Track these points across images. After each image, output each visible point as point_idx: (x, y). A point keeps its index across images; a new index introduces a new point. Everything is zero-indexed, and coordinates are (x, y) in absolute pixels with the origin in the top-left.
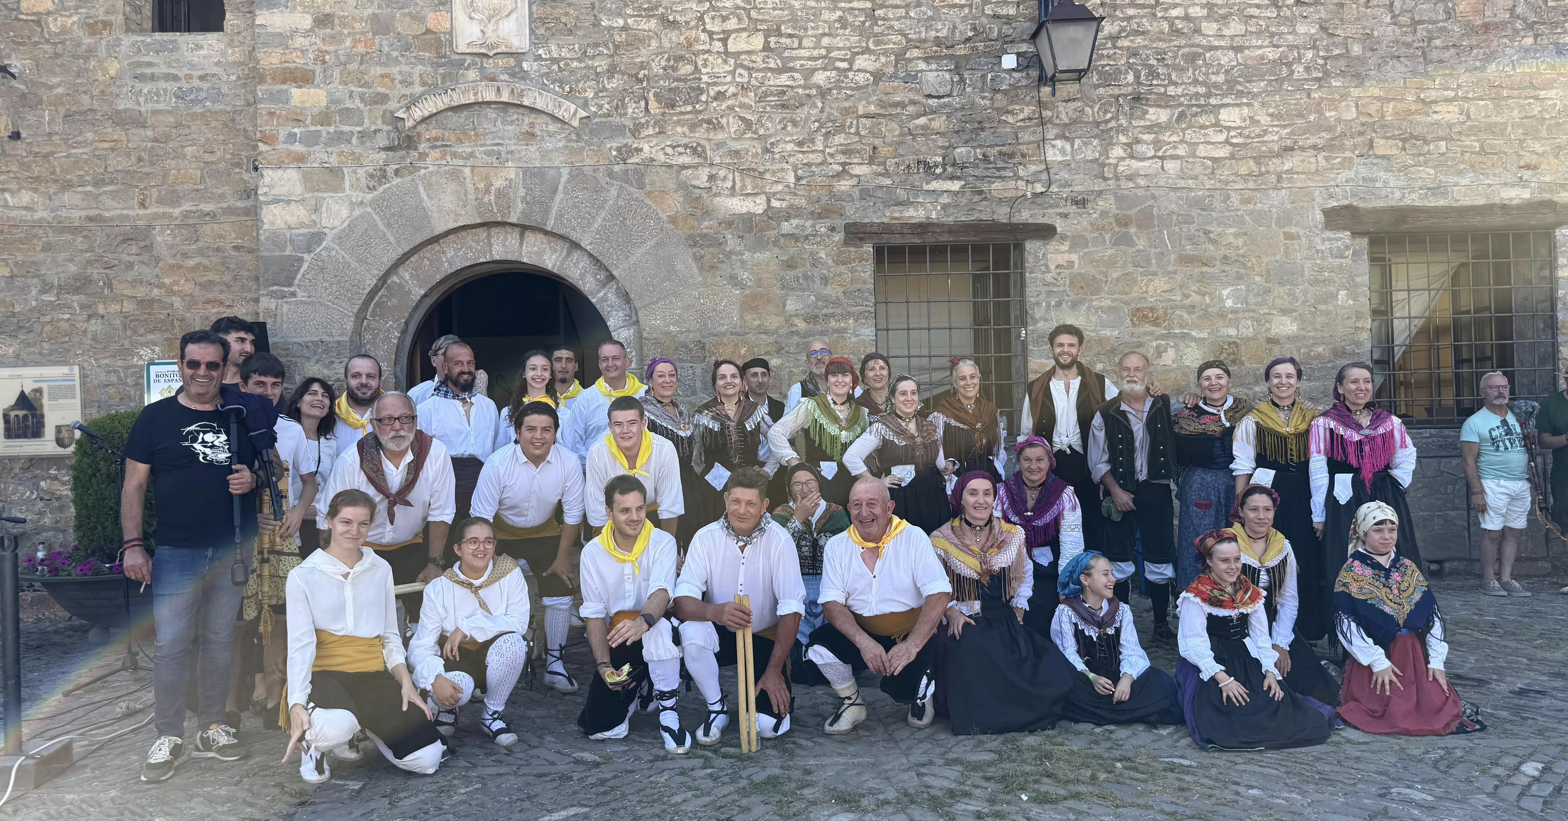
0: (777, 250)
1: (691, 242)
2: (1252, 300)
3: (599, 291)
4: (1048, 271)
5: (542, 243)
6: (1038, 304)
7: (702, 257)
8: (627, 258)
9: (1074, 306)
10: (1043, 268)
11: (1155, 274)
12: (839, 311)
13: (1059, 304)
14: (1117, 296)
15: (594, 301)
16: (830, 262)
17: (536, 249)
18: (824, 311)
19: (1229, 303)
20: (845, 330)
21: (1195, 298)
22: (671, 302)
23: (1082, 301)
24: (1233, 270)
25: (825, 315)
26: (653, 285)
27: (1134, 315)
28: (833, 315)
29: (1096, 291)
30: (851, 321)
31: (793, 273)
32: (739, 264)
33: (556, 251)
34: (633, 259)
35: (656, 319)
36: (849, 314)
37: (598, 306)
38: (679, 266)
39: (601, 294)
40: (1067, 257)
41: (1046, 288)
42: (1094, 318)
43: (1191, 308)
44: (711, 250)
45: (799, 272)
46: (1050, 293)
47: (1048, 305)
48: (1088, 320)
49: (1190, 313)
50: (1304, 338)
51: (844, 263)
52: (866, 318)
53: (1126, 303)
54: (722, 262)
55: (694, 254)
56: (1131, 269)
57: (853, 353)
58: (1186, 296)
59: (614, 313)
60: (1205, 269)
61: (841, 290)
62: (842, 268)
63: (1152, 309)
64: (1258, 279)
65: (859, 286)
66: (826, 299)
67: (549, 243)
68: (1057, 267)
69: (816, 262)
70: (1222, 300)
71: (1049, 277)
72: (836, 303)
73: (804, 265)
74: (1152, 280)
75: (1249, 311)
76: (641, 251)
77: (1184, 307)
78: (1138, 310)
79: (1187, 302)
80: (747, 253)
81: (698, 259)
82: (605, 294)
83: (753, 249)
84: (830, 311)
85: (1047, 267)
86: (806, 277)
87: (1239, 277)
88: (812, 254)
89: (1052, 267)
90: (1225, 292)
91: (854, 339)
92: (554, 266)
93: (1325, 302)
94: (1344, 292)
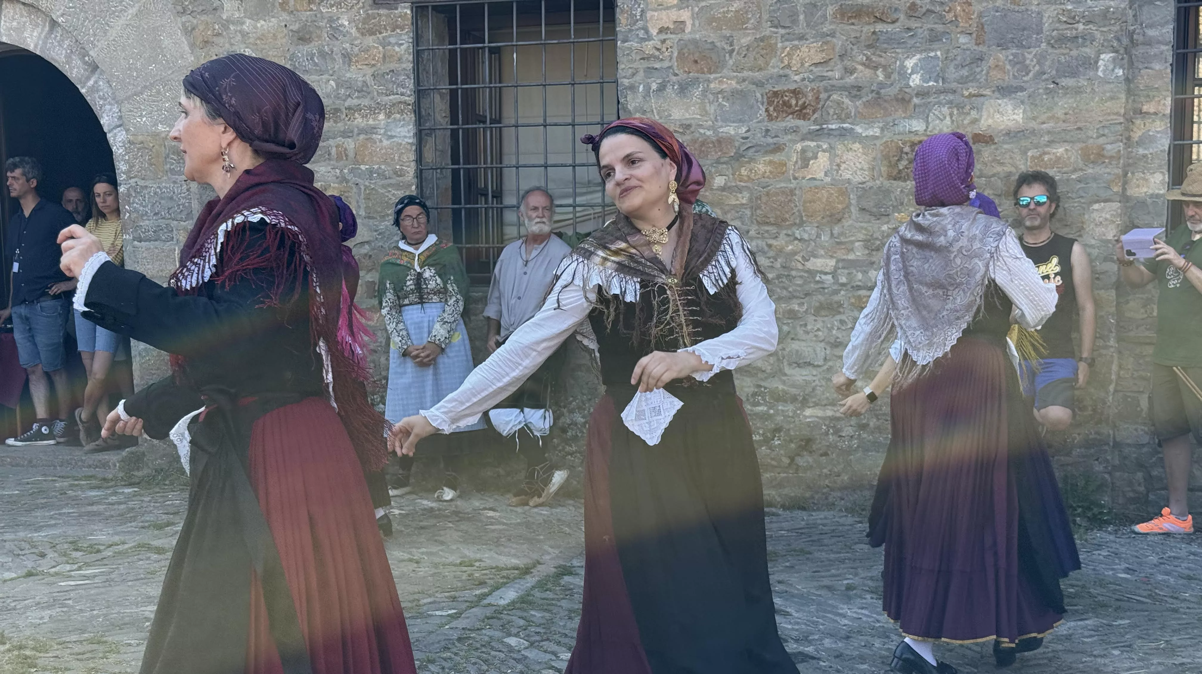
0: (285, 16)
1: (179, 8)
2: (952, 73)
3: (88, 78)
4: (649, 38)
5: (22, 16)
6: (632, 88)
7: (193, 29)
8: (105, 32)
9: (683, 89)
10: (641, 33)
11: (802, 38)
12: (366, 102)
13: (662, 88)
14: (746, 74)
15: (83, 91)
16: (354, 31)
17: (15, 24)
18: (349, 102)
19: (915, 80)
20: (373, 130)
21: (862, 74)
22: (158, 92)
23: (695, 82)
24: (923, 27)
25: (349, 108)
26: (136, 70)
27: (770, 103)
28: (358, 109)
29: (716, 66)
30: (382, 116)
31: (306, 49)
32: (239, 37)
33: (37, 25)
34: (113, 33)
35: (141, 116)
36: (379, 107)
37: (88, 99)
38: (166, 42)
39: (91, 83)
40: (674, 15)
41: (645, 64)
42: (711, 109)
43: (855, 91)
44: (204, 18)
45: (312, 48)
46: (650, 71)
47: (648, 88)
48: (704, 112)
49: (854, 97)
50: (1033, 132)
51: (372, 33)
52: (401, 112)
53: (759, 84)
54: (219, 35)
55: (183, 24)
56: (767, 30)
57: (385, 162)
58: (849, 71)
59: (108, 107)
60: (879, 27)
61: (369, 71)
62: (370, 41)
63: (795, 93)
64: (963, 39)
65: (393, 66)
66: (348, 85)
67: (30, 16)
68: (661, 30)
69: (336, 32)
70: (904, 75)
71: (649, 47)
72: (363, 90)
73: (319, 37)
74: (797, 48)
75: (944, 91)
76: (122, 22)
77: (843, 88)
78: (776, 94)
79: (850, 80)
80: (248, 21)
81: (189, 31)
82: (96, 82)
83: (255, 16)
84: (356, 102)
85: (647, 32)
86: (323, 54)
87: (934, 38)
88: (331, 20)
89: (654, 32)
90: (910, 64)
91: (386, 143)
92: (36, 46)
93: (1074, 74)
94: (1106, 57)
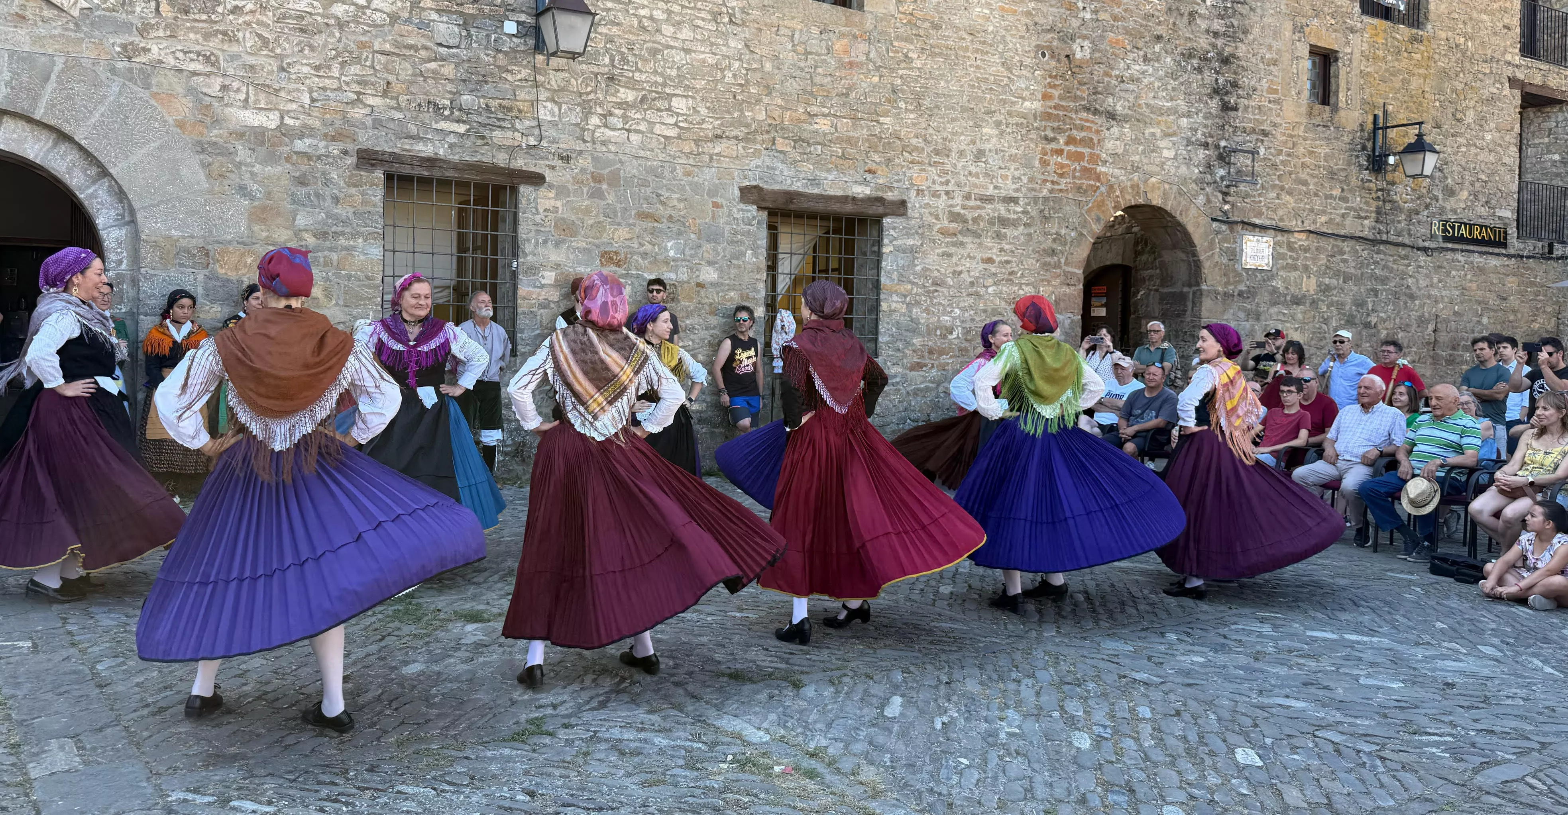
0: (288, 166)
1: (199, 149)
2: (688, 252)
3: (88, 187)
4: (538, 213)
5: (24, 130)
6: (528, 240)
7: (210, 165)
8: (127, 157)
9: (557, 244)
10: (534, 210)
11: (619, 224)
12: (348, 230)
13: (545, 242)
14: (590, 240)
15: (82, 196)
16: (342, 183)
17: (15, 136)
18: (334, 229)
19: (672, 253)
20: (354, 248)
21: (648, 247)
22: (174, 206)
23: (564, 241)
24: (675, 227)
25: (335, 233)
26: (154, 187)
27: (602, 256)
28: (343, 233)
29: (574, 234)
30: (360, 240)
31: (304, 190)
32: (248, 175)
33: (39, 140)
34: (133, 159)
35: (156, 222)
36: (358, 234)
37: (86, 203)
38: (184, 171)
39: (91, 190)
40: (552, 203)
41: (535, 228)
42: (572, 257)
43: (645, 255)
44: (220, 158)
45: (310, 189)
46: (538, 232)
47: (537, 242)
48: (568, 258)
49: (643, 258)
50: (722, 284)
51: (355, 186)
52: (375, 239)
53: (597, 246)
54: (231, 171)
55: (201, 161)
56: (602, 218)
57: (361, 270)
58: (642, 245)
59: (104, 211)
60: (656, 224)
61: (351, 210)
62: (353, 191)
63: (616, 253)
64: (692, 236)
65: (368, 208)
66: (336, 217)
67: (33, 132)
68: (545, 210)
69: (327, 182)
70: (667, 250)
71: (538, 218)
72: (346, 222)
73: (316, 184)
74: (616, 230)
75: (685, 260)
76: (144, 151)
77: (639, 253)
78: (606, 252)
79: (642, 249)
80: (258, 166)
81: (205, 166)
82: (96, 191)
83: (264, 162)
84: (340, 229)
85: (537, 210)
86: (317, 195)
87: (680, 233)
88: (324, 173)
89: (541, 211)
90: (669, 245)
91: (362, 257)
92: (36, 156)
93: (738, 259)
94: (749, 252)
